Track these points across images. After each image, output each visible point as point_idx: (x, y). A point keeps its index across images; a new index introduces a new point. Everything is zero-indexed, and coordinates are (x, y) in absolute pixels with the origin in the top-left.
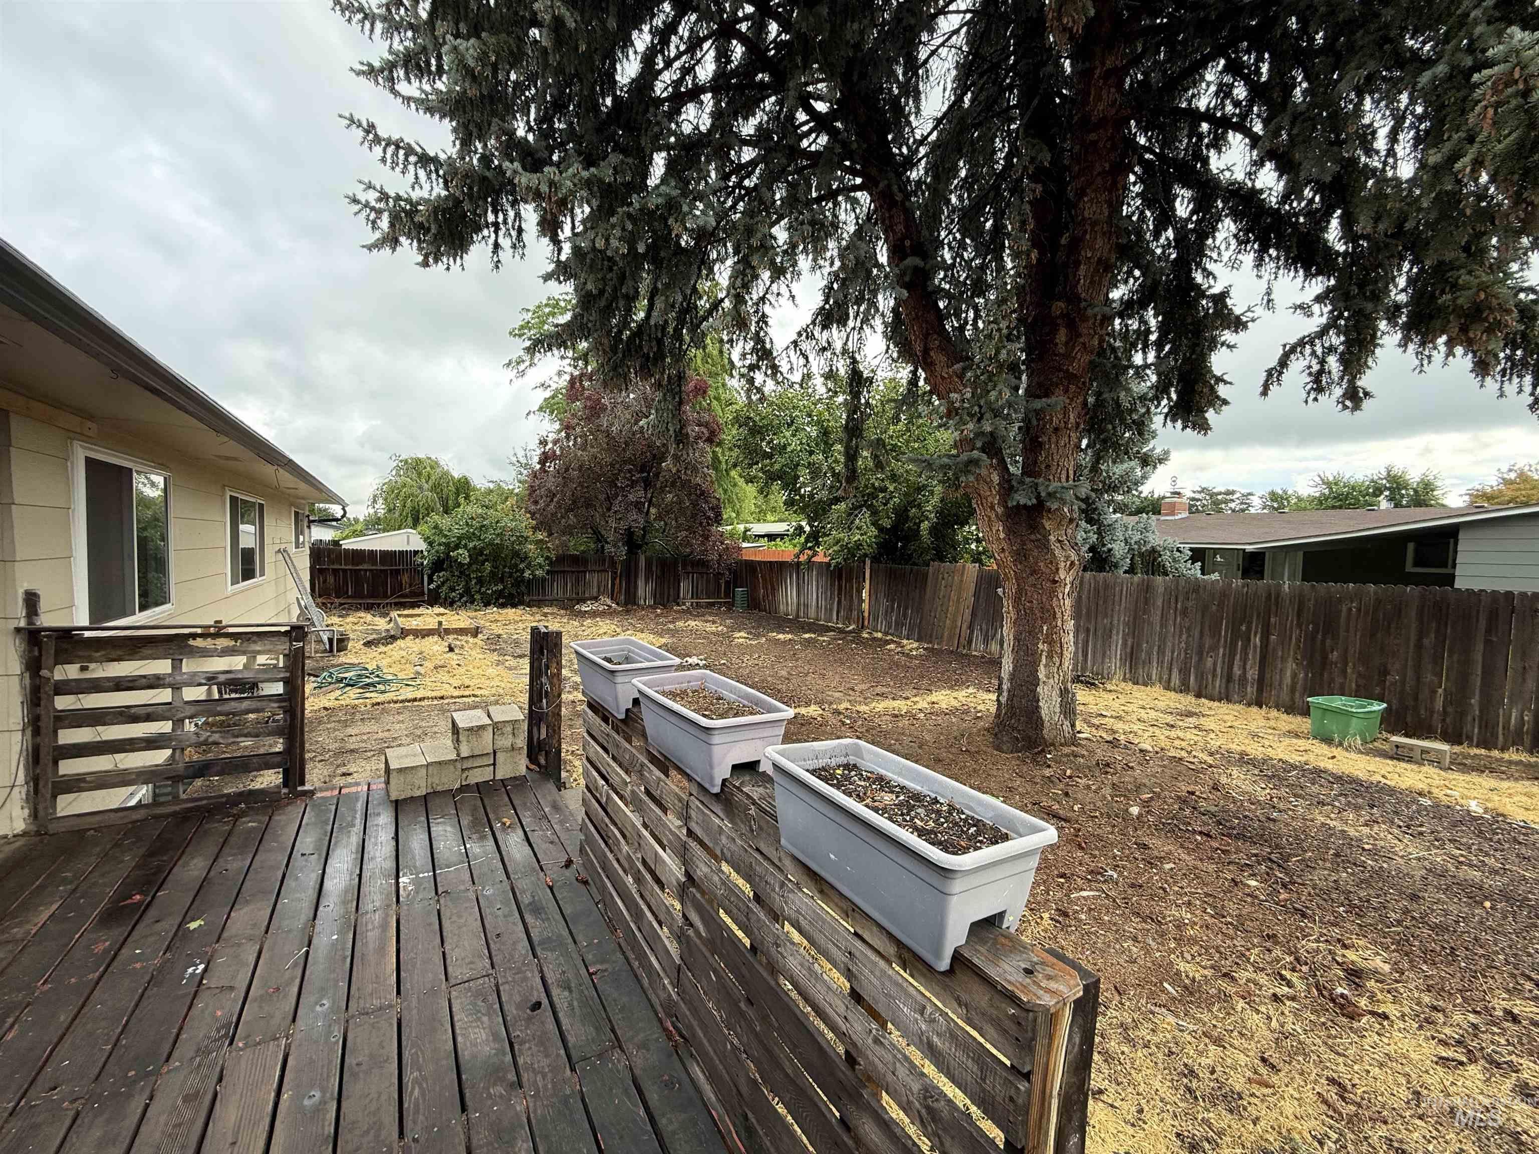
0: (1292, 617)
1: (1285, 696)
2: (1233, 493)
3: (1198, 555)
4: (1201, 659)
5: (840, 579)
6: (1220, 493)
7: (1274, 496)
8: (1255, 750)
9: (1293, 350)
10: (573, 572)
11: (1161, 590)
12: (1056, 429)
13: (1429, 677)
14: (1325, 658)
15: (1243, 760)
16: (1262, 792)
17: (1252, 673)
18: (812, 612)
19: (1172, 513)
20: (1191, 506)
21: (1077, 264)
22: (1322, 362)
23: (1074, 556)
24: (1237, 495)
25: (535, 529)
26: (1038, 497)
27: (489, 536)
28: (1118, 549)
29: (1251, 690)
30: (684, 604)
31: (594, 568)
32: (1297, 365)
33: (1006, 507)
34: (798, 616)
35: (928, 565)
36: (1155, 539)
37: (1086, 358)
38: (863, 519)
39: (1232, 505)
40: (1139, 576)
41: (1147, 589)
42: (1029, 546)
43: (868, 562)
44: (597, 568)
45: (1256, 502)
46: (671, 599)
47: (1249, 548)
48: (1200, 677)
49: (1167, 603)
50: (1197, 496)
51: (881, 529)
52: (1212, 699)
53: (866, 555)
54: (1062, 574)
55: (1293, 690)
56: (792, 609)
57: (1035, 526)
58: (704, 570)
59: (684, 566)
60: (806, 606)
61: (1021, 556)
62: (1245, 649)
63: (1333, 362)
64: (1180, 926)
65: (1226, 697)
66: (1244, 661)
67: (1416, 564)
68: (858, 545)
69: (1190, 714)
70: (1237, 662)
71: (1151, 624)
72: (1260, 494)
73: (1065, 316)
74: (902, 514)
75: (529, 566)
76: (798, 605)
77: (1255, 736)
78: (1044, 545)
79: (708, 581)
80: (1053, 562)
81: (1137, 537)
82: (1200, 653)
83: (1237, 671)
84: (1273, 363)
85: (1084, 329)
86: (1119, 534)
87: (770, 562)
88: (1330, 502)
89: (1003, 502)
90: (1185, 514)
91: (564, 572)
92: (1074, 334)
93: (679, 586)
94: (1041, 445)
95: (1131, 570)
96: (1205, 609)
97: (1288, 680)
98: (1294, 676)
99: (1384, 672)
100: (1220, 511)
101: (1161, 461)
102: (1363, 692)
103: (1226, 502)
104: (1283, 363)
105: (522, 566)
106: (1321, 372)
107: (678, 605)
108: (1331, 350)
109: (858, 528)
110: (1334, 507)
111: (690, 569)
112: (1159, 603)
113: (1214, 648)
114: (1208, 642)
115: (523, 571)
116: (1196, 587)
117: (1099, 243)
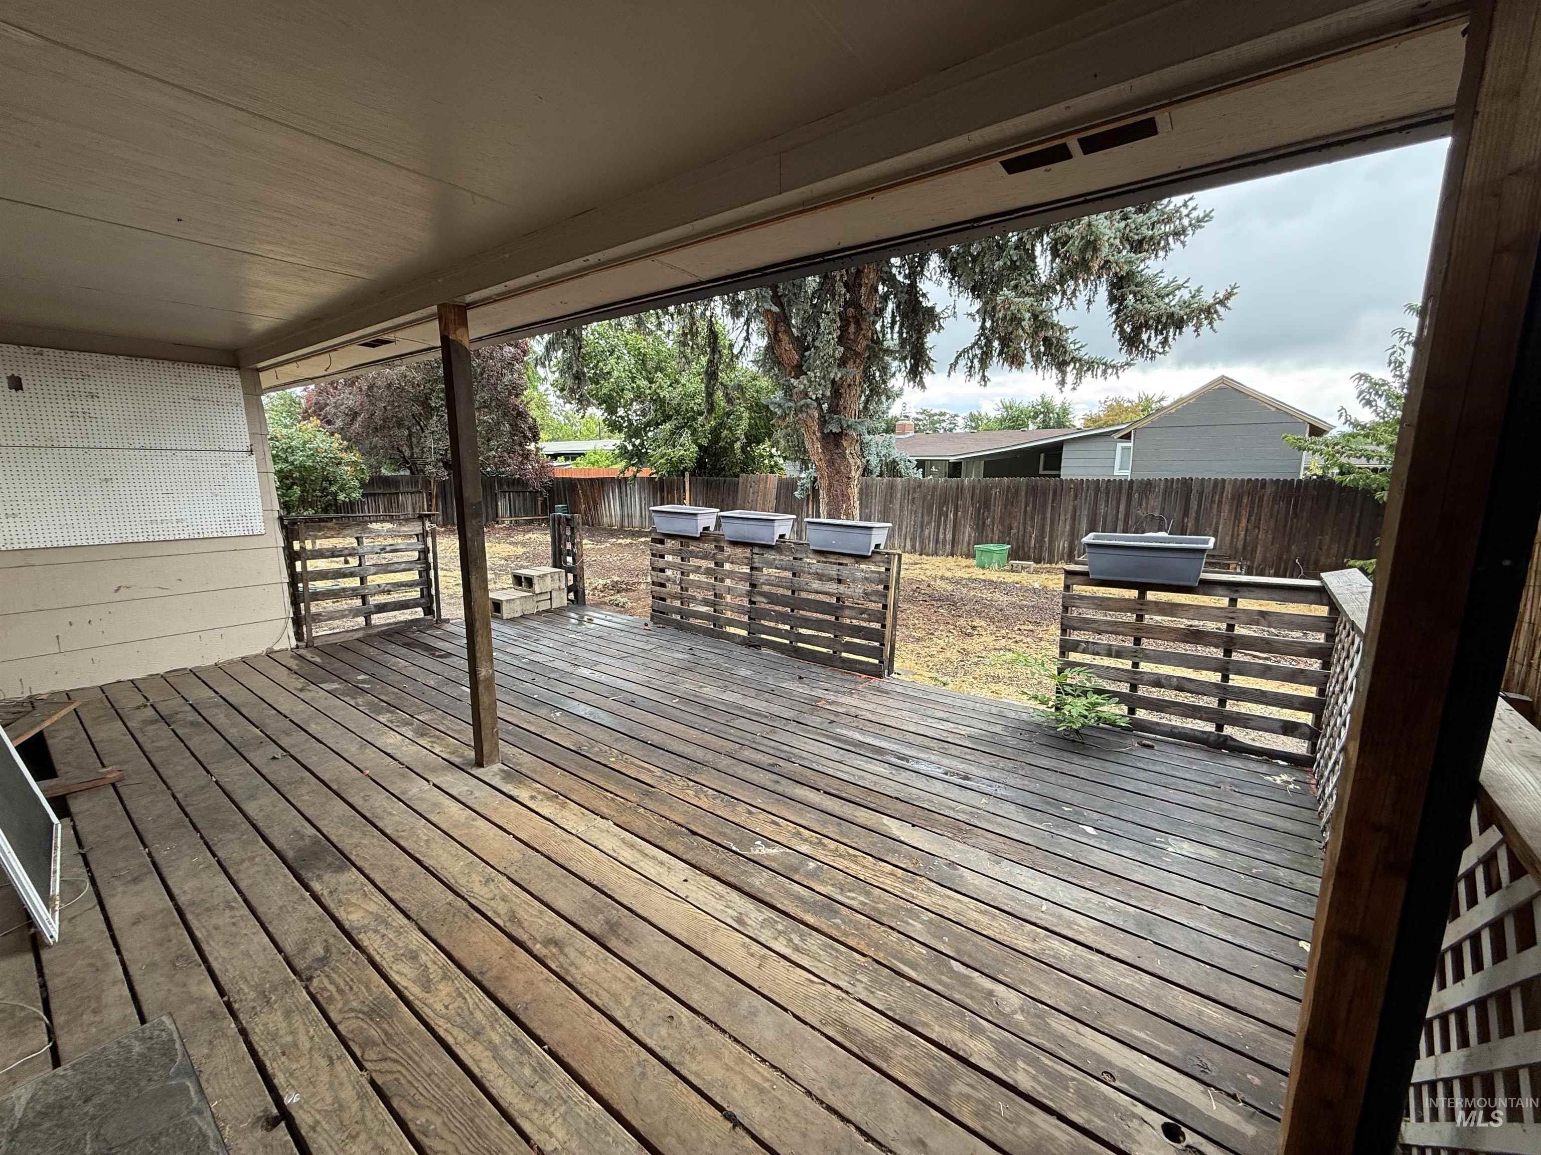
0: (969, 502)
1: (965, 549)
2: (944, 414)
3: (921, 464)
4: (922, 531)
5: (662, 491)
6: (935, 415)
7: (973, 418)
8: (948, 574)
9: (960, 355)
10: (384, 494)
11: (900, 487)
12: (849, 385)
13: (1029, 528)
14: (984, 523)
15: (942, 578)
16: (950, 588)
17: (949, 536)
18: (636, 522)
19: (903, 433)
20: (916, 425)
21: (860, 285)
22: (972, 362)
23: (859, 463)
24: (948, 416)
25: (347, 449)
26: (841, 427)
27: (299, 458)
28: (874, 460)
29: (948, 547)
30: (503, 522)
31: (406, 490)
32: (962, 362)
33: (823, 433)
34: (622, 526)
35: (738, 476)
36: (896, 454)
37: (865, 343)
38: (686, 437)
39: (944, 425)
40: (886, 479)
41: (891, 487)
42: (835, 456)
43: (687, 474)
44: (410, 489)
45: (960, 422)
46: (490, 517)
47: (952, 459)
48: (922, 542)
49: (903, 495)
50: (920, 417)
51: (700, 447)
52: (928, 555)
53: (685, 469)
54: (853, 473)
55: (969, 544)
56: (616, 521)
57: (838, 445)
58: (520, 489)
59: (501, 485)
60: (630, 516)
61: (831, 463)
62: (945, 521)
63: (976, 362)
64: (914, 625)
65: (935, 553)
66: (945, 530)
67: (1044, 469)
68: (681, 460)
69: (916, 564)
70: (941, 531)
71: (894, 511)
72: (962, 415)
73: (854, 317)
74: (716, 433)
75: (342, 489)
76: (622, 516)
77: (949, 569)
78: (844, 456)
79: (525, 500)
80: (848, 466)
81: (884, 452)
82: (922, 527)
83: (941, 536)
84: (952, 361)
85: (864, 326)
86: (874, 450)
87: (591, 479)
88: (1007, 423)
89: (821, 430)
90: (912, 434)
91: (374, 495)
92: (859, 328)
93: (497, 505)
94: (841, 394)
95: (881, 475)
96: (924, 498)
97: (966, 539)
98: (970, 536)
99: (1011, 528)
100: (935, 431)
101: (898, 396)
102: (1001, 541)
103: (940, 422)
104: (956, 362)
105: (334, 489)
106: (971, 367)
107: (497, 523)
108: (975, 356)
109: (682, 445)
110: (1009, 427)
111: (505, 488)
112: (899, 495)
113: (929, 523)
114: (926, 519)
115: (335, 494)
116: (920, 485)
117: (872, 276)
